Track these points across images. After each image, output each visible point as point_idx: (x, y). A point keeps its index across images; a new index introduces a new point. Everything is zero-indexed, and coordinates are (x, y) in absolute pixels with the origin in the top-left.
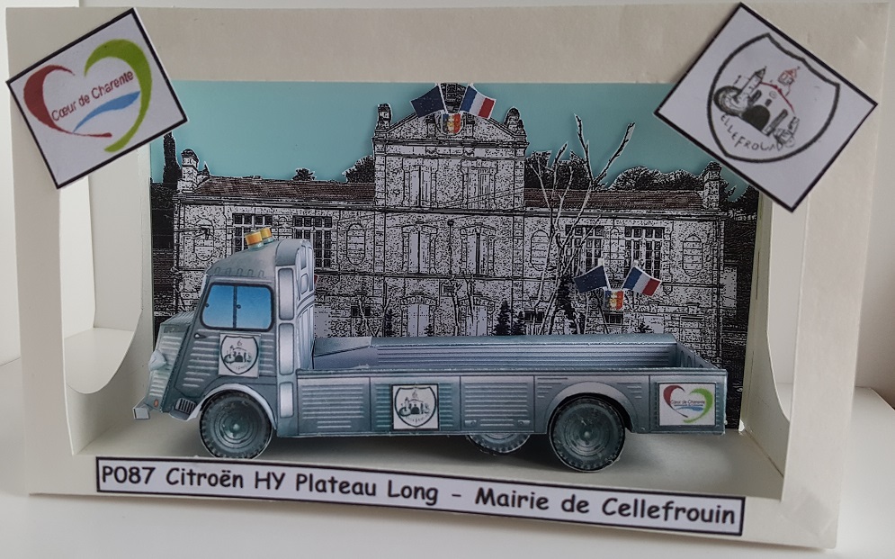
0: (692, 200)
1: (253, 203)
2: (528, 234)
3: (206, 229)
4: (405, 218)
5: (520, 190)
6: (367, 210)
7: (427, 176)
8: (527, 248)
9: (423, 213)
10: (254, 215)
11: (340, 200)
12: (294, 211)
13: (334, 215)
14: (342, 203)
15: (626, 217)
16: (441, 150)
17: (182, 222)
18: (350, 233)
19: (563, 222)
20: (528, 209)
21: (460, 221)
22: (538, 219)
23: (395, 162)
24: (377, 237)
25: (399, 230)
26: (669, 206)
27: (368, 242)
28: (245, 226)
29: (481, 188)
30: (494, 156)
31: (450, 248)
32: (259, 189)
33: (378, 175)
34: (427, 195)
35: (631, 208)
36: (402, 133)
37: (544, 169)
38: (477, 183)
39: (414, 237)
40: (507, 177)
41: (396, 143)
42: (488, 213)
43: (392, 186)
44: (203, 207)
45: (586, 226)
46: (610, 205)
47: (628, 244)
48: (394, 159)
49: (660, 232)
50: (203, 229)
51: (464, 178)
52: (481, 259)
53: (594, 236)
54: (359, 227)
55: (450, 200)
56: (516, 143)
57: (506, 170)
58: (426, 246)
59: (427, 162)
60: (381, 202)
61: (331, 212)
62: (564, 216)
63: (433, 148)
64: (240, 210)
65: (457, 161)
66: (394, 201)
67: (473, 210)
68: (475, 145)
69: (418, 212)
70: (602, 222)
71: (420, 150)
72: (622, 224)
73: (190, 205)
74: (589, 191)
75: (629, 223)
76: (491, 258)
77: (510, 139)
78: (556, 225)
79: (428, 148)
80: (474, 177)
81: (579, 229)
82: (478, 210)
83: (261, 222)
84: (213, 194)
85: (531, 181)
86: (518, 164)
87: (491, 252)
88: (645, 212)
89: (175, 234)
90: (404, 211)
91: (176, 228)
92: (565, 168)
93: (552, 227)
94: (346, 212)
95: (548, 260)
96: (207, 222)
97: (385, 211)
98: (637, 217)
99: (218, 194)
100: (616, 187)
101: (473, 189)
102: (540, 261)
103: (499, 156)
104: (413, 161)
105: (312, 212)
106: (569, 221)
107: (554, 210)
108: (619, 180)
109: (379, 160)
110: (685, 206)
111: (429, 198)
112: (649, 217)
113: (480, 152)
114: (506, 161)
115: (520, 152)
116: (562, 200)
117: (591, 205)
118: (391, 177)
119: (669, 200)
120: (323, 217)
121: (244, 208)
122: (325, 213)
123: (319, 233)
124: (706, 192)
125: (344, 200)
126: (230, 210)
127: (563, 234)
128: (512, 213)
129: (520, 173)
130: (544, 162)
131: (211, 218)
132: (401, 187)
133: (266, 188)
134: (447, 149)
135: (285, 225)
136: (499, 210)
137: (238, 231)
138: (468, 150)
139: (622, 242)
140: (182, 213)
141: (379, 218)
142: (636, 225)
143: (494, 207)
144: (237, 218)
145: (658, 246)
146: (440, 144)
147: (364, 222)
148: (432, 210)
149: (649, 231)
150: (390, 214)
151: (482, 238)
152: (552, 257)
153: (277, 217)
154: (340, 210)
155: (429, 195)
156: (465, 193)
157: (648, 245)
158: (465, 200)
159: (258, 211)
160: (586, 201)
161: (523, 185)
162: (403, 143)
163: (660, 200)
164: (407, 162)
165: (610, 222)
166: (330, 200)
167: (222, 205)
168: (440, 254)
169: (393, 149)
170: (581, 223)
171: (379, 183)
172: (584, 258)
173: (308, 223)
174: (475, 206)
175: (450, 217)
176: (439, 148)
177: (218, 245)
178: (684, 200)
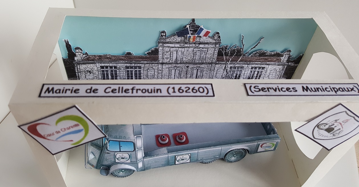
0: (278, 60)
1: (108, 63)
2: (216, 69)
3: (90, 72)
4: (170, 66)
5: (215, 57)
6: (155, 64)
7: (180, 53)
8: (215, 73)
9: (177, 64)
10: (109, 66)
11: (144, 61)
12: (126, 65)
13: (142, 66)
15: (253, 64)
16: (186, 45)
17: (79, 70)
18: (148, 70)
19: (229, 66)
20: (217, 62)
21: (191, 66)
22: (221, 65)
23: (167, 49)
24: (159, 71)
25: (168, 69)
26: (269, 61)
27: (155, 73)
28: (106, 69)
29: (200, 57)
30: (207, 47)
31: (187, 74)
32: (110, 58)
33: (159, 53)
34: (179, 59)
35: (255, 62)
36: (171, 40)
37: (226, 51)
38: (199, 55)
39: (173, 71)
41: (168, 43)
42: (203, 63)
43: (166, 56)
44: (87, 65)
45: (238, 67)
46: (247, 61)
49: (263, 68)
50: (88, 71)
51: (194, 54)
52: (198, 76)
53: (240, 69)
54: (152, 69)
55: (188, 60)
56: (216, 43)
57: (211, 51)
58: (178, 73)
59: (180, 49)
60: (161, 61)
62: (230, 64)
63: (183, 45)
64: (103, 65)
65: (192, 49)
66: (166, 61)
67: (197, 63)
68: (200, 43)
70: (244, 66)
71: (178, 45)
72: (250, 66)
73: (82, 64)
74: (241, 57)
75: (253, 66)
76: (202, 76)
77: (214, 42)
78: (227, 66)
79: (181, 45)
80: (198, 53)
81: (235, 68)
82: (199, 63)
83: (112, 68)
84: (91, 60)
85: (220, 54)
86: (216, 49)
87: (202, 74)
88: (260, 63)
89: (77, 73)
90: (170, 64)
91: (77, 71)
92: (234, 50)
93: (225, 67)
94: (147, 65)
95: (222, 76)
96: (90, 69)
97: (162, 64)
98: (257, 64)
100: (252, 56)
101: (197, 57)
102: (219, 76)
103: (209, 47)
104: (174, 49)
105: (133, 65)
107: (227, 62)
108: (253, 54)
109: (160, 48)
110: (275, 61)
113: (201, 46)
114: (212, 49)
115: (217, 46)
116: (231, 59)
117: (241, 61)
118: (165, 53)
120: (138, 66)
121: (105, 64)
123: (136, 71)
124: (283, 58)
125: (146, 61)
126: (99, 65)
127: (229, 69)
128: (211, 63)
129: (216, 52)
130: (226, 48)
132: (169, 57)
133: (113, 58)
134: (189, 45)
135: (122, 69)
136: (206, 63)
137: (103, 71)
138: (197, 45)
139: (250, 71)
140: (78, 67)
141: (160, 66)
142: (256, 66)
144: (102, 67)
146: (186, 43)
147: (154, 67)
148: (181, 63)
149: (260, 68)
150: (165, 65)
151: (199, 70)
153: (119, 67)
154: (144, 64)
156: (194, 58)
157: (258, 72)
158: (194, 60)
159: (111, 65)
160: (239, 60)
161: (217, 55)
162: (171, 43)
163: (266, 60)
164: (172, 49)
165: (247, 65)
166: (140, 61)
167: (95, 64)
168: (183, 75)
169: (166, 45)
170: (236, 66)
171: (160, 56)
172: (235, 75)
173: (132, 67)
175: (188, 65)
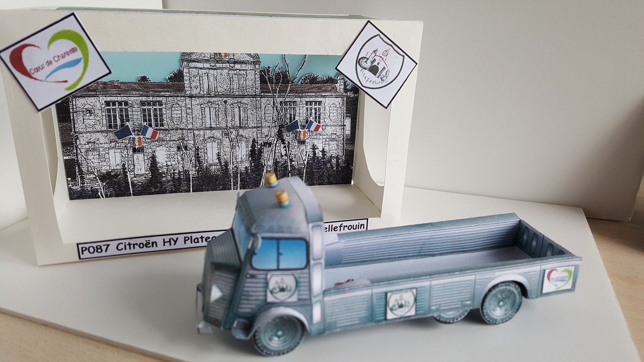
0: (333, 88)
1: (116, 95)
2: (263, 106)
3: (90, 111)
4: (201, 100)
5: (258, 85)
6: (181, 97)
7: (212, 79)
8: (263, 113)
9: (211, 97)
10: (117, 101)
11: (166, 92)
12: (141, 98)
13: (163, 100)
14: (167, 93)
15: (306, 97)
16: (218, 65)
17: (75, 107)
18: (173, 109)
19: (279, 100)
20: (262, 94)
21: (230, 101)
22: (267, 99)
23: (194, 72)
24: (188, 110)
25: (199, 106)
26: (323, 91)
27: (183, 113)
28: (113, 107)
29: (239, 84)
30: (245, 68)
31: (226, 115)
32: (119, 87)
33: (185, 78)
34: (212, 88)
35: (308, 93)
36: (197, 56)
37: (269, 75)
38: (237, 82)
39: (207, 110)
40: (252, 79)
41: (194, 61)
42: (244, 96)
43: (194, 84)
44: (87, 98)
45: (289, 102)
46: (299, 92)
47: (307, 109)
48: (194, 70)
49: (320, 103)
50: (88, 110)
51: (231, 79)
52: (242, 119)
53: (292, 106)
54: (178, 106)
55: (224, 90)
56: (255, 62)
57: (251, 75)
58: (214, 114)
59: (211, 71)
60: (188, 92)
61: (161, 98)
62: (279, 97)
63: (213, 64)
64: (108, 99)
65: (227, 71)
66: (195, 92)
67: (237, 95)
68: (235, 63)
69: (209, 97)
70: (296, 99)
71: (207, 65)
72: (304, 100)
73: (78, 97)
74: (290, 85)
75: (307, 99)
76: (246, 118)
77: (252, 60)
78: (275, 101)
79: (211, 64)
80: (235, 78)
81: (286, 103)
82: (239, 95)
83: (122, 105)
84: (91, 91)
85: (263, 81)
86: (257, 72)
87: (246, 115)
88: (314, 94)
89: (71, 114)
90: (201, 97)
91: (71, 110)
92: (278, 74)
93: (274, 102)
94: (170, 98)
95: (273, 118)
96: (90, 107)
97: (191, 97)
98: (311, 97)
99: (95, 90)
100: (301, 83)
101: (235, 85)
102: (269, 118)
103: (247, 68)
104: (204, 71)
105: (151, 99)
106: (281, 99)
107: (275, 94)
108: (302, 80)
109: (186, 70)
110: (330, 91)
111: (213, 90)
112: (315, 97)
113: (237, 66)
114: (251, 71)
115: (257, 66)
116: (278, 89)
117: (291, 91)
118: (192, 79)
119: (323, 89)
120: (157, 101)
121: (111, 98)
122: (158, 99)
123: (155, 109)
124: (338, 84)
125: (168, 92)
126: (103, 99)
127: (279, 105)
128: (255, 96)
129: (258, 76)
130: (268, 71)
131: (92, 104)
132: (198, 84)
133: (123, 87)
134: (221, 64)
135: (136, 106)
136: (249, 95)
137: (109, 111)
138: (232, 65)
139: (305, 108)
140: (74, 102)
141: (188, 100)
142: (310, 100)
143: (246, 94)
144: (107, 103)
145: (319, 109)
146: (217, 62)
147: (180, 103)
148: (215, 96)
149: (316, 102)
150: (194, 98)
151: (241, 109)
152: (274, 117)
153: (131, 102)
154: (166, 97)
155: (213, 88)
156: (232, 87)
157: (315, 109)
158: (232, 90)
159: (120, 99)
160: (288, 90)
161: (259, 83)
162: (198, 62)
163: (320, 89)
164: (201, 72)
165: (299, 99)
166: (160, 92)
167: (98, 97)
168: (221, 118)
169: (192, 65)
170: (287, 100)
171: (187, 83)
172: (288, 116)
173: (149, 104)
174: (237, 93)
175: (225, 99)
176: (217, 64)
177: (98, 119)
178: (330, 89)
